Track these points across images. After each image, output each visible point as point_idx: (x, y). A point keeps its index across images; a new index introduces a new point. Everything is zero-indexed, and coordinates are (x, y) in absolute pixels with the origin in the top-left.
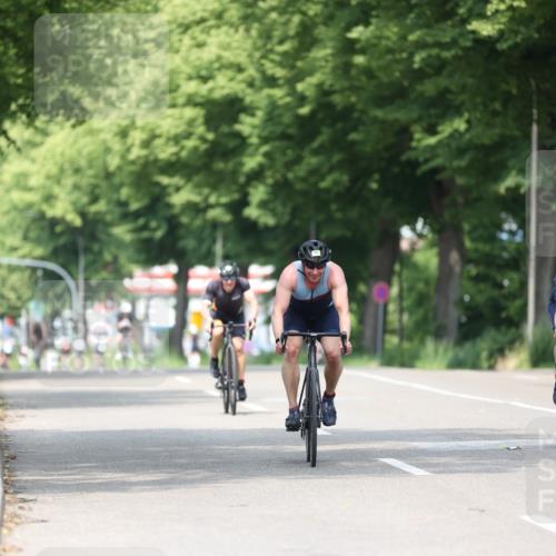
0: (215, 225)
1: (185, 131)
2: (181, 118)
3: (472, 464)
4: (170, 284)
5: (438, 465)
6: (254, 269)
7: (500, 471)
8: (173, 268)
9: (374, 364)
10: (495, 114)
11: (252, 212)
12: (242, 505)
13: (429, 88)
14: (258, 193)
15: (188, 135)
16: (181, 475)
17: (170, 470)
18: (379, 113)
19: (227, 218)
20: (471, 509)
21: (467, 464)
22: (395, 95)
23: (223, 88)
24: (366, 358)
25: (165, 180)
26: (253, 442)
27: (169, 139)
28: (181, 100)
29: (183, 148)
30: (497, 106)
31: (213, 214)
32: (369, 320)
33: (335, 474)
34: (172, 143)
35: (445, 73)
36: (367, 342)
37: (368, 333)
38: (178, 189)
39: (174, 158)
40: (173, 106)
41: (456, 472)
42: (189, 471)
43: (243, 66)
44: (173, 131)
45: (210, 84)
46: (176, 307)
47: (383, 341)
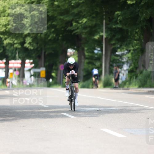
0: (16, 49)
1: (8, 23)
2: (7, 20)
3: (87, 115)
4: (3, 65)
5: (78, 115)
6: (27, 61)
7: (95, 116)
8: (4, 61)
9: (60, 87)
10: (93, 17)
11: (26, 45)
12: (24, 127)
13: (76, 11)
14: (28, 40)
15: (9, 25)
16: (7, 118)
17: (4, 117)
18: (62, 17)
19: (20, 47)
20: (87, 127)
21: (85, 115)
22: (66, 12)
24: (58, 85)
25: (2, 36)
26: (27, 109)
27: (3, 25)
28: (7, 15)
29: (7, 28)
30: (94, 15)
31: (15, 46)
32: (59, 75)
33: (49, 118)
34: (4, 27)
35: (80, 7)
36: (58, 81)
37: (59, 78)
38: (6, 39)
39: (5, 31)
40: (4, 16)
41: (82, 117)
42: (9, 117)
44: (5, 23)
46: (5, 72)
47: (63, 80)
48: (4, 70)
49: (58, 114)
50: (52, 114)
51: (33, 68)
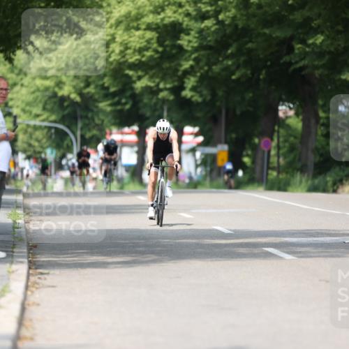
0: (164, 101)
1: (145, 46)
2: (143, 38)
3: (322, 252)
4: (134, 138)
5: (300, 252)
6: (188, 129)
7: (339, 256)
8: (136, 128)
9: (261, 189)
10: (339, 32)
11: (187, 93)
12: (178, 277)
13: (298, 16)
14: (191, 82)
15: (147, 49)
16: (140, 258)
17: (133, 255)
18: (267, 31)
19: (172, 98)
20: (320, 280)
21: (319, 252)
22: (277, 20)
23: (170, 17)
24: (256, 184)
25: (131, 73)
27: (135, 50)
28: (143, 27)
29: (143, 56)
30: (340, 28)
31: (162, 95)
32: (259, 161)
33: (236, 258)
34: (137, 54)
35: (307, 8)
36: (257, 175)
37: (258, 169)
38: (140, 78)
39: (137, 62)
40: (138, 29)
41: (311, 257)
42: (145, 256)
43: (183, 4)
44: (138, 46)
45: (162, 15)
46: (138, 152)
47: (267, 174)
48: (136, 149)
49: (256, 251)
50: (242, 250)
51: (200, 145)
